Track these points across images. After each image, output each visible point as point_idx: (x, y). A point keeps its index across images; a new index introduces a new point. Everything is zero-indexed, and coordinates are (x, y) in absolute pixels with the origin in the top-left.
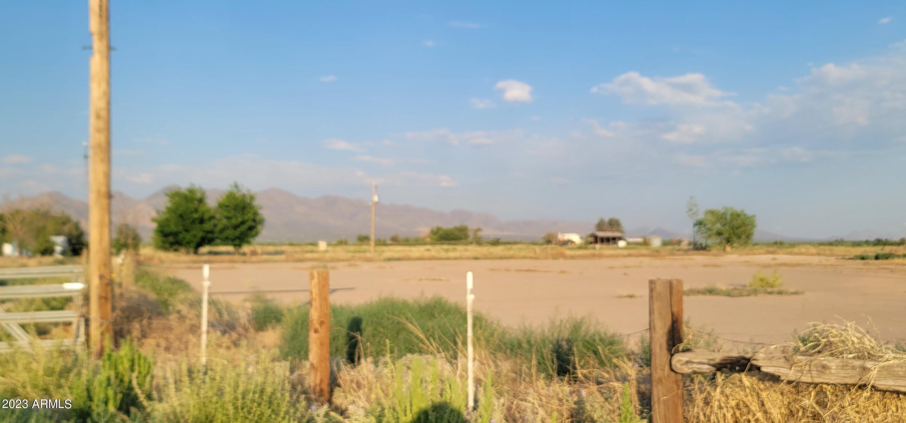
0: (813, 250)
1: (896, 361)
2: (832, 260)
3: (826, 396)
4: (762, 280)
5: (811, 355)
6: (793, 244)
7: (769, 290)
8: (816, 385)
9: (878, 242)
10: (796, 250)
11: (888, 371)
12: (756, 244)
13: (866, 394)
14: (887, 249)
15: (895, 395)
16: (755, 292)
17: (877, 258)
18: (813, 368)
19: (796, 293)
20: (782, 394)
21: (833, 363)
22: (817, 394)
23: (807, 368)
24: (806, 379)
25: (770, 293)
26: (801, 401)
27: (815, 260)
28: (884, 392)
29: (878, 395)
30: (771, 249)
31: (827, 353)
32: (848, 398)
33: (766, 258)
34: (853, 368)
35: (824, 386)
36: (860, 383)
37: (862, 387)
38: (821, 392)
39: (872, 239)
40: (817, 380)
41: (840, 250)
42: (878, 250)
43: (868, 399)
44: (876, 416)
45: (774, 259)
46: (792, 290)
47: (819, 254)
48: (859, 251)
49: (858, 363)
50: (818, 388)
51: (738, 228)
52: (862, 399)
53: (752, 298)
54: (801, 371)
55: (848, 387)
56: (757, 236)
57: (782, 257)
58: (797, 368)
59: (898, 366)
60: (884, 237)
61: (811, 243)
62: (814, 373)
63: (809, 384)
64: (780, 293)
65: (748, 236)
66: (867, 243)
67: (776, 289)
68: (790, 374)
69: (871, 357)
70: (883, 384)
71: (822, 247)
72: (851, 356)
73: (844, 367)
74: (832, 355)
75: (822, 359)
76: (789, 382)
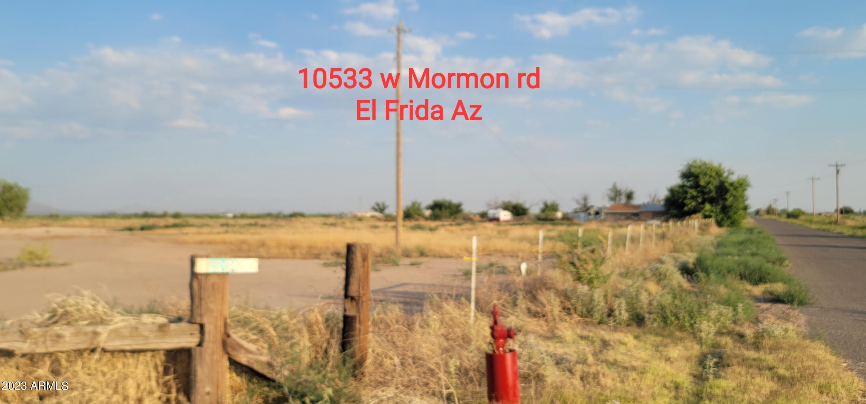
0: (86, 222)
1: (124, 324)
2: (103, 232)
3: (60, 364)
4: (31, 253)
5: (47, 326)
6: (68, 217)
7: (37, 262)
8: (51, 354)
9: (146, 215)
10: (70, 222)
11: (116, 334)
12: (30, 217)
13: (96, 356)
14: (151, 221)
15: (122, 354)
16: (22, 265)
17: (142, 229)
18: (48, 339)
19: (64, 265)
20: (17, 368)
21: (67, 332)
22: (52, 363)
23: (42, 339)
24: (41, 350)
25: (38, 266)
26: (35, 371)
27: (88, 232)
28: (112, 352)
29: (108, 355)
30: (45, 222)
31: (64, 322)
32: (80, 363)
33: (39, 231)
34: (86, 334)
35: (60, 354)
36: (92, 347)
37: (93, 351)
38: (56, 361)
39: (140, 211)
40: (51, 350)
41: (112, 222)
42: (143, 222)
43: (99, 360)
44: (104, 374)
45: (48, 232)
46: (60, 261)
47: (91, 226)
48: (128, 223)
49: (90, 329)
50: (53, 357)
51: (10, 200)
52: (93, 362)
53: (19, 272)
54: (36, 343)
55: (80, 352)
56: (31, 207)
57: (56, 230)
58: (33, 341)
59: (125, 327)
60: (150, 210)
61: (86, 216)
62: (49, 343)
63: (44, 355)
64: (48, 265)
65: (21, 209)
66: (136, 216)
67: (44, 262)
68: (25, 347)
69: (102, 322)
70: (112, 345)
71: (96, 220)
72: (85, 322)
73: (77, 334)
74: (68, 324)
75: (57, 329)
76: (24, 355)
